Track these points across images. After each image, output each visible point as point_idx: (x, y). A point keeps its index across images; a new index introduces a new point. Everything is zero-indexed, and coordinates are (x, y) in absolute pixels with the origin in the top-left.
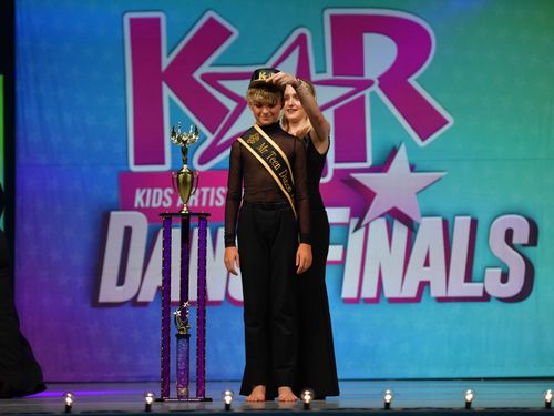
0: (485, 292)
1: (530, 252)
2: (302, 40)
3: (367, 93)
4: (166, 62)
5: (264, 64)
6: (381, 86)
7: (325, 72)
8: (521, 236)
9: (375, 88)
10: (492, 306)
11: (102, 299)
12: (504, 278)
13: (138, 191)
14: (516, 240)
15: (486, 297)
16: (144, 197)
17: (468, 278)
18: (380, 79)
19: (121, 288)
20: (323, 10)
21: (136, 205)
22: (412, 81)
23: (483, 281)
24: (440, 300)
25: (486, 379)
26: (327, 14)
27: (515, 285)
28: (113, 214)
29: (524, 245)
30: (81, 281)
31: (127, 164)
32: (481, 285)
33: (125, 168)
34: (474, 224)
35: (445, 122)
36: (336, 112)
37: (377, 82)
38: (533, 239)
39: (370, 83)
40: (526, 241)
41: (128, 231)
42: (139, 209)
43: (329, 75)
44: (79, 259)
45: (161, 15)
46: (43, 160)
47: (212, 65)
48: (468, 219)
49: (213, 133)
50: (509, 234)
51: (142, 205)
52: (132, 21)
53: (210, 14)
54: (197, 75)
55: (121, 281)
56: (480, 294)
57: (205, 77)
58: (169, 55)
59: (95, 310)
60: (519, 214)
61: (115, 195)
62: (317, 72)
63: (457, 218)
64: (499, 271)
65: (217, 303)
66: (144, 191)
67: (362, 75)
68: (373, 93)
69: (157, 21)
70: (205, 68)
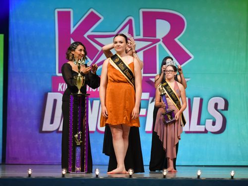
0: (205, 129)
1: (225, 113)
2: (130, 22)
3: (157, 44)
4: (72, 30)
5: (114, 31)
6: (163, 42)
7: (140, 35)
8: (221, 106)
9: (161, 42)
10: (208, 135)
11: (44, 129)
12: (214, 124)
13: (60, 84)
14: (219, 108)
15: (206, 131)
16: (62, 87)
17: (199, 123)
18: (162, 39)
19: (52, 125)
20: (139, 10)
21: (59, 90)
22: (176, 40)
23: (205, 125)
24: (187, 132)
25: (205, 166)
26: (141, 11)
27: (218, 127)
28: (49, 93)
29: (222, 110)
30: (35, 122)
31: (55, 73)
32: (204, 126)
33: (54, 74)
34: (201, 100)
35: (190, 57)
36: (144, 52)
37: (161, 40)
38: (226, 108)
39: (159, 40)
40: (223, 108)
41: (55, 101)
42: (60, 92)
43: (141, 37)
44: (34, 112)
45: (71, 10)
46: (20, 70)
47: (92, 32)
48: (199, 98)
49: (92, 60)
50: (216, 105)
51: (61, 90)
52: (59, 12)
53: (92, 10)
54: (85, 36)
55: (52, 122)
56: (203, 130)
57: (89, 36)
58: (74, 27)
59: (41, 134)
60: (220, 97)
61: (50, 86)
62: (137, 35)
63: (194, 98)
64: (211, 120)
65: (93, 132)
66: (62, 84)
67: (155, 37)
68: (160, 45)
69: (69, 12)
70: (89, 33)
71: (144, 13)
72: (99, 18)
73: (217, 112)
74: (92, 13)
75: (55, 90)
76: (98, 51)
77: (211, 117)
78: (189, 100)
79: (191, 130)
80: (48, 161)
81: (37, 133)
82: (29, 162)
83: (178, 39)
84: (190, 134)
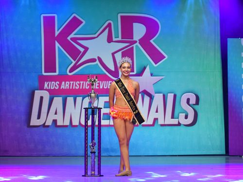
71: (122, 17)
72: (81, 22)
73: (189, 107)
74: (75, 17)
75: (41, 88)
76: (81, 52)
77: (184, 111)
78: (164, 96)
79: (166, 123)
80: (35, 153)
81: (25, 127)
82: (19, 154)
83: (153, 41)
84: (165, 127)
